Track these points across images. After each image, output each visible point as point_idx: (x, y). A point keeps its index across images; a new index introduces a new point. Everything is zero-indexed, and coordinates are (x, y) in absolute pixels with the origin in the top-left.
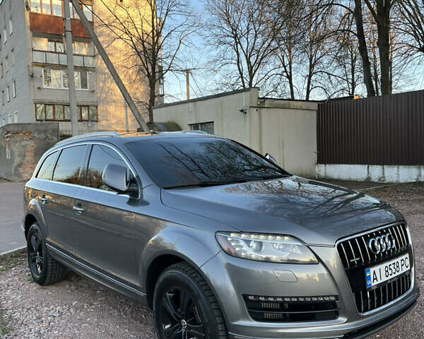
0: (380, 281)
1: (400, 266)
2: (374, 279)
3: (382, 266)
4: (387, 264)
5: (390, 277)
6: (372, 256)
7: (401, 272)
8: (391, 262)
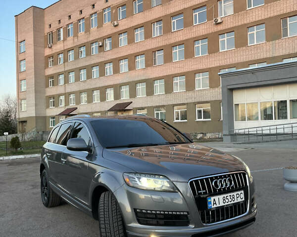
0: (218, 205)
1: (236, 197)
2: (214, 204)
3: (221, 197)
4: (225, 195)
5: (226, 204)
6: (215, 190)
7: (236, 201)
8: (228, 195)
